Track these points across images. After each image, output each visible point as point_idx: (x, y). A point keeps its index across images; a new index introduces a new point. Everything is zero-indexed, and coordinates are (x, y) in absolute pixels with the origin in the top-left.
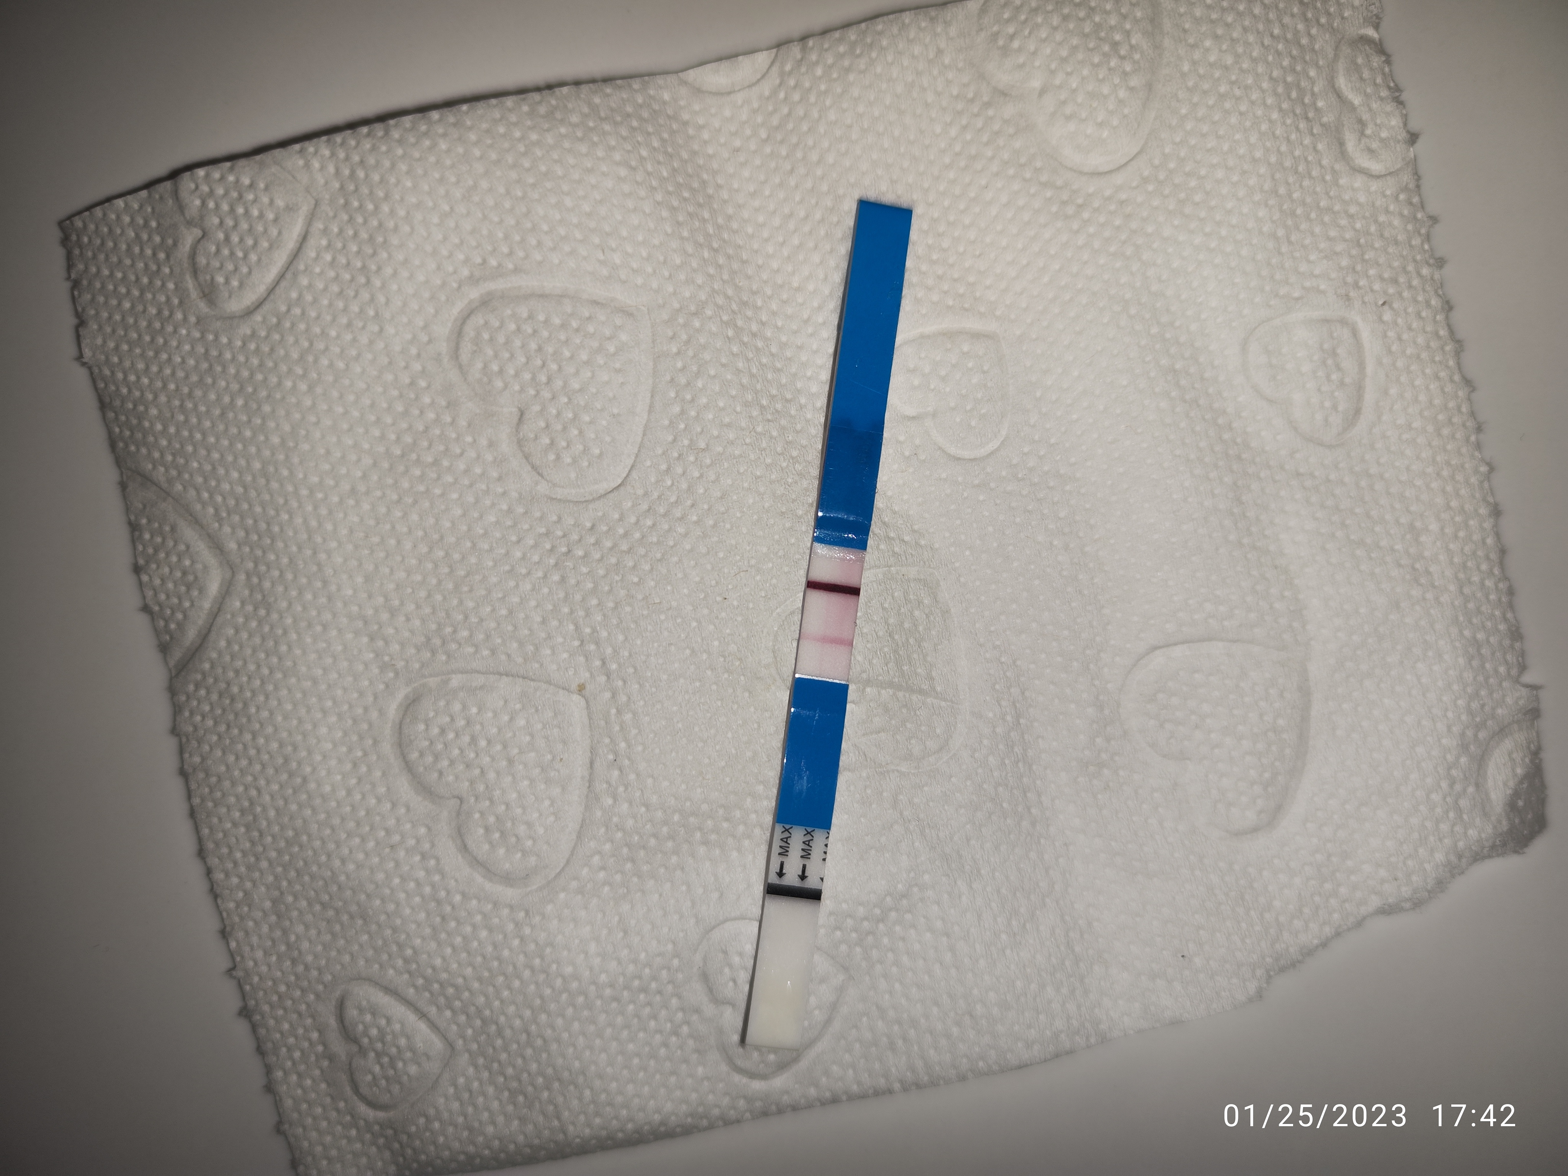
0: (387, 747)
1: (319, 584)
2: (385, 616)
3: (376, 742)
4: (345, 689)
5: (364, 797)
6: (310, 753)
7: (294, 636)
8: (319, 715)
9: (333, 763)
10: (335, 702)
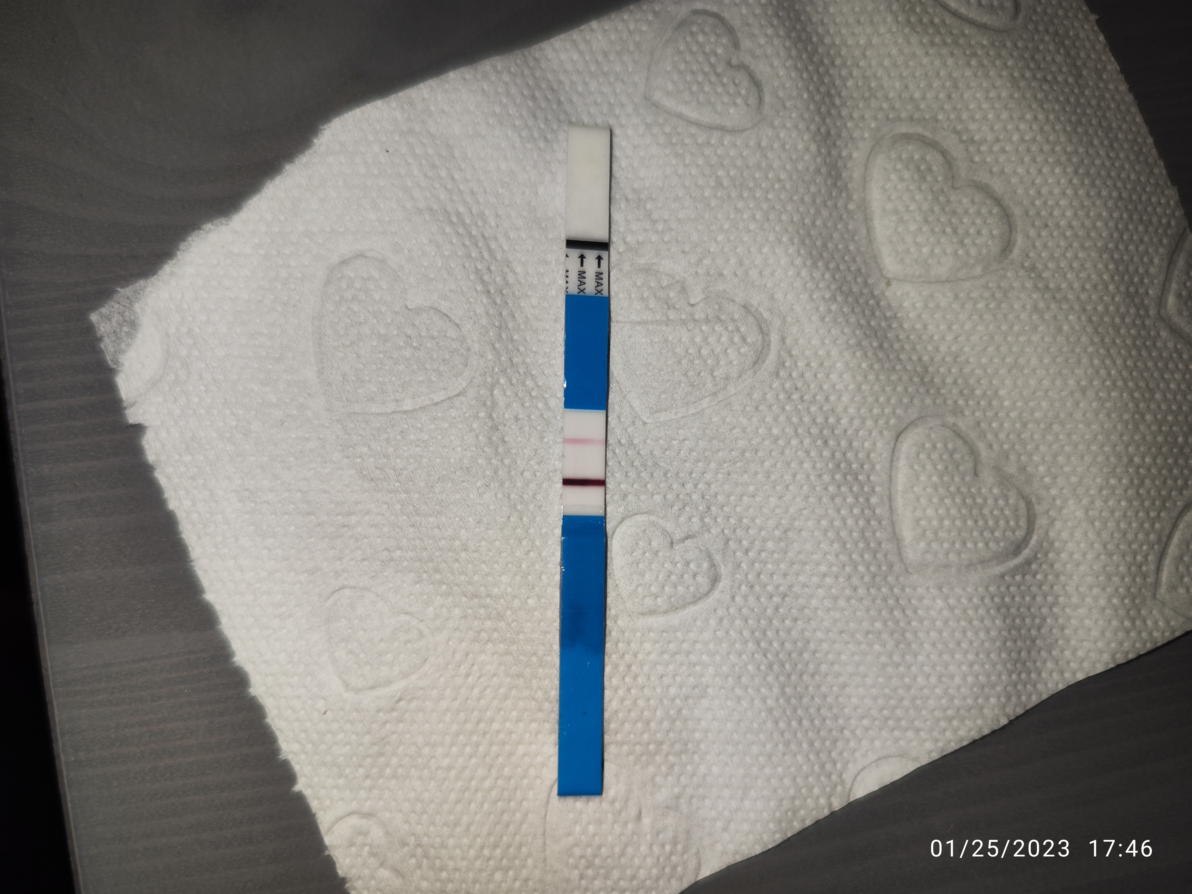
0: (1017, 211)
1: (1094, 319)
2: (1041, 305)
3: (1027, 213)
4: (1058, 246)
5: (1028, 172)
6: (1076, 193)
7: (1105, 277)
8: (1074, 223)
9: (1056, 191)
10: (1064, 236)
